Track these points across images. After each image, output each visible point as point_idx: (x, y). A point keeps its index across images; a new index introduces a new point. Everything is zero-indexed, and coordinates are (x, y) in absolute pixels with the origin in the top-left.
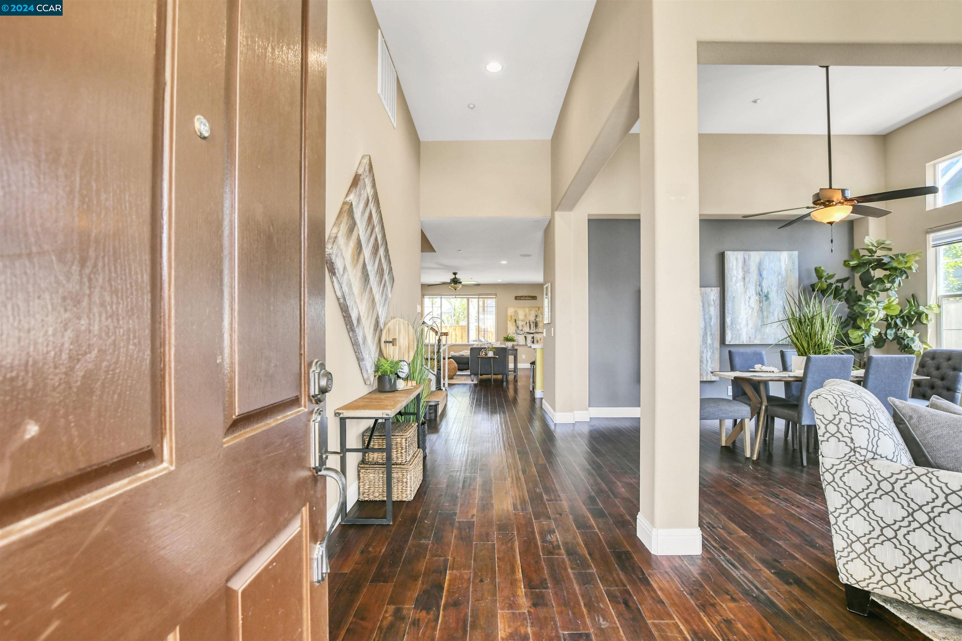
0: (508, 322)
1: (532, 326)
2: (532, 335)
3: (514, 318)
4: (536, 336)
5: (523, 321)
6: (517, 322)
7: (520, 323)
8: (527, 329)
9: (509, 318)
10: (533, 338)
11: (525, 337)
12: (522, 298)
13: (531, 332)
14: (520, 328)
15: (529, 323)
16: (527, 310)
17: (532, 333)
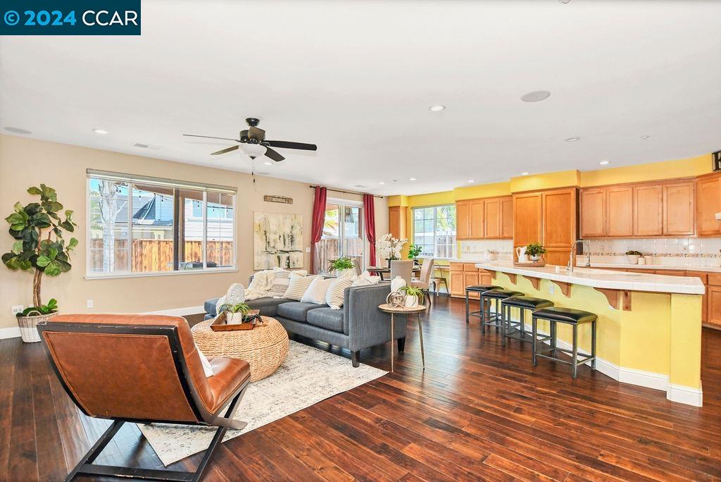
0: (256, 235)
1: (287, 241)
2: (287, 255)
3: (263, 229)
4: (291, 255)
5: (275, 233)
6: (268, 234)
7: (272, 237)
8: (280, 246)
9: (256, 229)
10: (288, 258)
11: (278, 257)
12: (274, 199)
13: (286, 249)
14: (272, 245)
15: (284, 236)
16: (281, 218)
17: (287, 252)
